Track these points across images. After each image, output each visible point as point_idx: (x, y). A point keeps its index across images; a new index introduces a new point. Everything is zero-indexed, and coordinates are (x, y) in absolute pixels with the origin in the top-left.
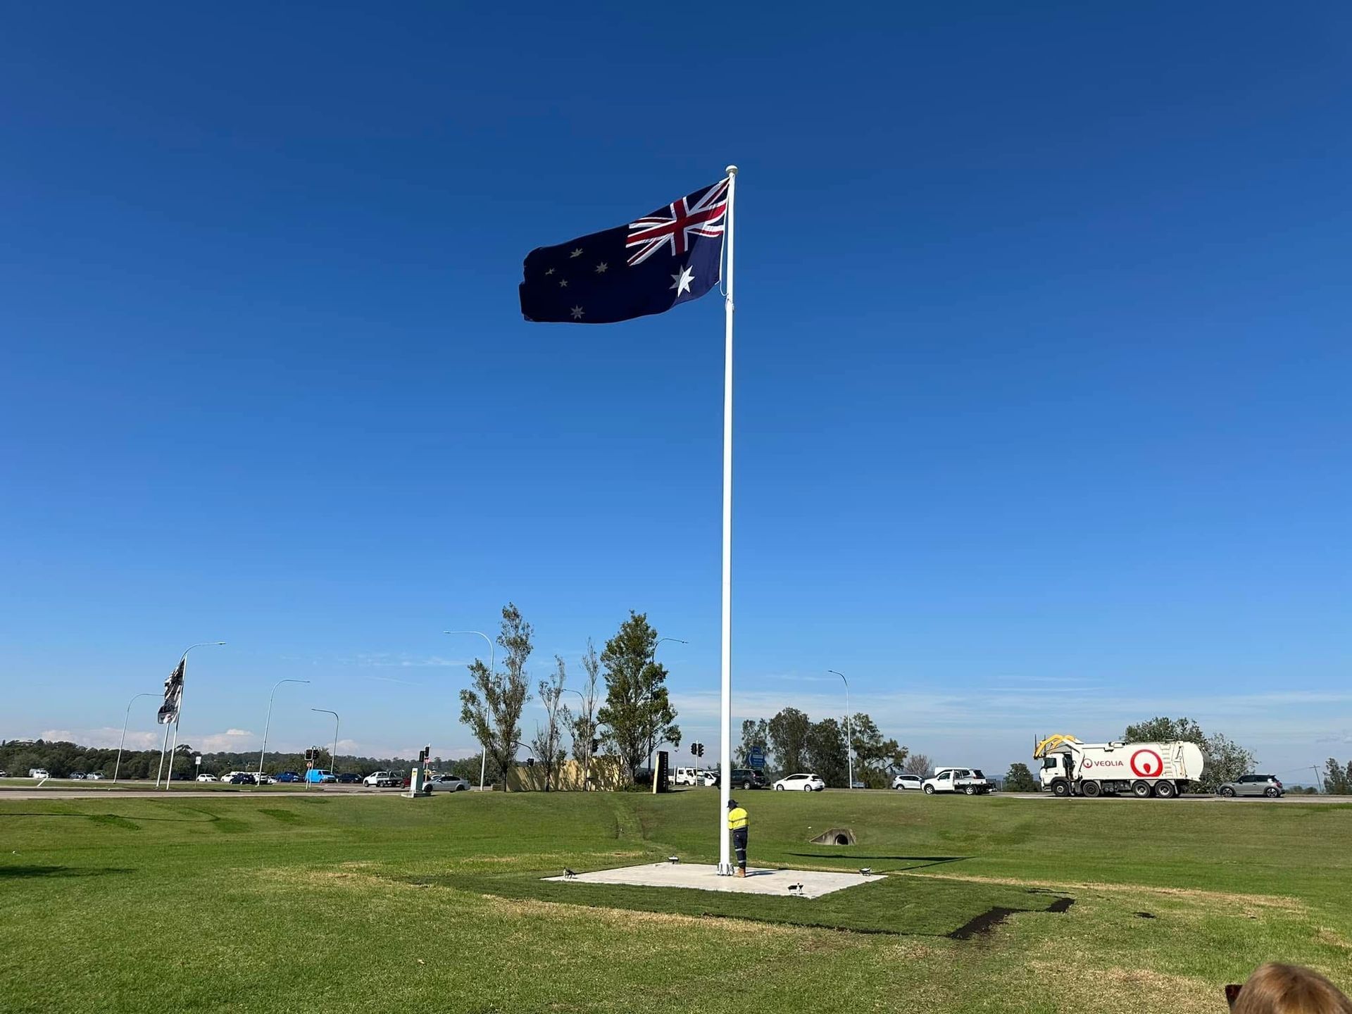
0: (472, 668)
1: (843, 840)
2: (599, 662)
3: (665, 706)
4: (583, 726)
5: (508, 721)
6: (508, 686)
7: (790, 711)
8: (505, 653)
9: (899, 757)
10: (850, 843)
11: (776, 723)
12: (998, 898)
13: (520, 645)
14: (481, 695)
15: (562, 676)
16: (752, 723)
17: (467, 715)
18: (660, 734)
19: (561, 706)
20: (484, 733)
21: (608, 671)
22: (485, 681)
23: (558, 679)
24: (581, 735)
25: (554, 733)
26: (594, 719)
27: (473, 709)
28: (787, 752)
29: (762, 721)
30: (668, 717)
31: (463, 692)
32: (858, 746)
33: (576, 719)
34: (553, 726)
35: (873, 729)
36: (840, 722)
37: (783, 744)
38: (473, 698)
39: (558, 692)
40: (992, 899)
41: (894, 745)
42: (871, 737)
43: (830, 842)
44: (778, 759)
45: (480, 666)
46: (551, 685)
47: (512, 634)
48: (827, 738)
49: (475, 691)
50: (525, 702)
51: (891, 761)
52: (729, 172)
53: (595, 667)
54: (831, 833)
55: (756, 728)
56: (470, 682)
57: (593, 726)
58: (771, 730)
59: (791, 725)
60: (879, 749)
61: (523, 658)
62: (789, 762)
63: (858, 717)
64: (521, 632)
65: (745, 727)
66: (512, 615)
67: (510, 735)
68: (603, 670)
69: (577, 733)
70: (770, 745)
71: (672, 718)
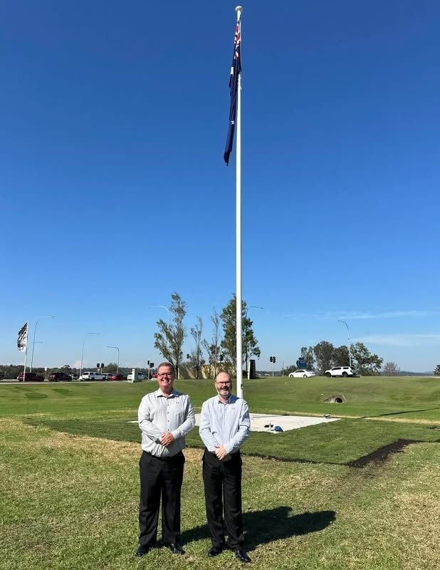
0: (158, 323)
1: (339, 400)
2: (219, 318)
3: (252, 338)
4: (213, 349)
5: (177, 346)
6: (176, 331)
7: (324, 342)
8: (174, 315)
9: (379, 363)
10: (343, 402)
11: (317, 349)
12: (406, 433)
13: (180, 311)
14: (164, 336)
15: (202, 325)
16: (306, 349)
17: (157, 345)
18: (250, 352)
19: (202, 340)
20: (166, 353)
21: (224, 323)
22: (165, 329)
23: (199, 327)
24: (212, 353)
25: (199, 352)
26: (219, 345)
27: (160, 342)
28: (323, 362)
29: (310, 348)
30: (254, 343)
31: (156, 334)
32: (358, 358)
33: (210, 346)
34: (198, 348)
35: (365, 350)
36: (349, 347)
37: (321, 358)
38: (160, 337)
39: (200, 333)
40: (401, 434)
41: (376, 357)
42: (365, 354)
43: (332, 401)
44: (319, 365)
45: (162, 322)
46: (196, 330)
47: (176, 306)
48: (343, 354)
49: (161, 333)
50: (184, 338)
51: (375, 364)
52: (238, 10)
53: (217, 321)
54: (333, 397)
55: (308, 351)
56: (159, 330)
57: (219, 348)
58: (315, 351)
59: (325, 349)
60: (369, 359)
61: (182, 318)
62: (324, 366)
63: (358, 344)
64: (181, 305)
65: (302, 350)
66: (176, 297)
67: (178, 353)
68: (221, 322)
69: (211, 352)
70: (315, 359)
71: (255, 344)
